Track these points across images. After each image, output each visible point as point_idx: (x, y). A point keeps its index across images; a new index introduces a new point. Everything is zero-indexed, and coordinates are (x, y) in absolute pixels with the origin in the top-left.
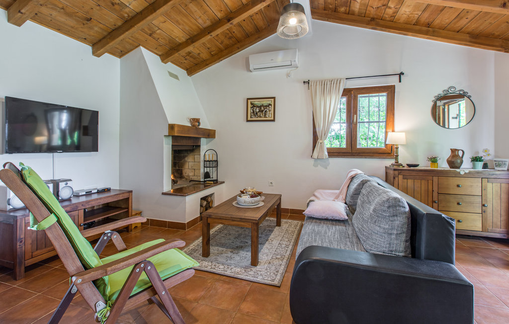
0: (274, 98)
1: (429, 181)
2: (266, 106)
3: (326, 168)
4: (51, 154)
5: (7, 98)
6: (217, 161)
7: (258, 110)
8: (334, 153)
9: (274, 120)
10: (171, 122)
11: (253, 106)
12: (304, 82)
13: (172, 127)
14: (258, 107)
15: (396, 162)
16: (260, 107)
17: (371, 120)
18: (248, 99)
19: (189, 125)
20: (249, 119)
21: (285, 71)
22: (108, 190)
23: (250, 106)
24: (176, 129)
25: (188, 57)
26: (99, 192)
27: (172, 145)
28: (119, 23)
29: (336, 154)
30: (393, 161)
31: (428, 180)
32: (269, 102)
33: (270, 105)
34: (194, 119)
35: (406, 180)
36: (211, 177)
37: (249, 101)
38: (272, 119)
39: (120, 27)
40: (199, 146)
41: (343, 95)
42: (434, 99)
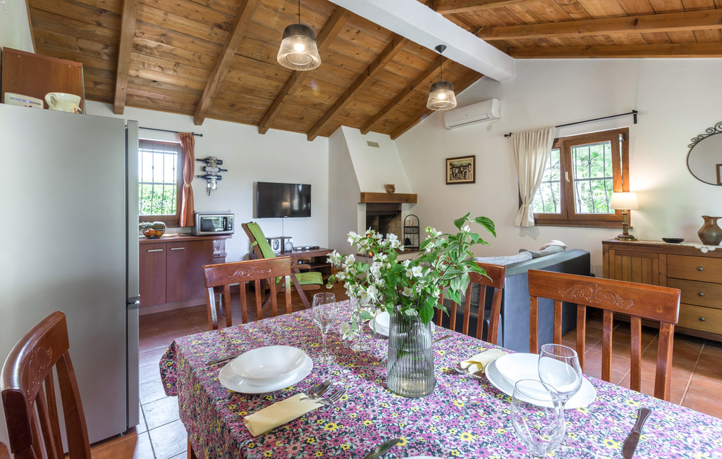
0: (474, 157)
1: (654, 260)
2: (466, 166)
3: (535, 239)
4: (281, 219)
5: (258, 183)
6: (418, 227)
7: (457, 172)
8: (542, 220)
9: (474, 182)
10: (363, 190)
11: (453, 166)
12: (506, 136)
13: (363, 195)
14: (457, 167)
15: (624, 234)
16: (459, 168)
17: (592, 177)
18: (447, 159)
19: (385, 192)
20: (449, 181)
21: (486, 124)
22: (318, 248)
23: (449, 167)
24: (366, 197)
25: (386, 124)
26: (310, 249)
27: (367, 212)
28: (322, 115)
29: (548, 221)
30: (620, 232)
31: (652, 259)
32: (468, 162)
33: (470, 164)
34: (388, 186)
35: (619, 257)
36: (412, 243)
37: (449, 162)
38: (472, 180)
39: (323, 117)
40: (400, 211)
41: (554, 147)
42: (692, 143)
